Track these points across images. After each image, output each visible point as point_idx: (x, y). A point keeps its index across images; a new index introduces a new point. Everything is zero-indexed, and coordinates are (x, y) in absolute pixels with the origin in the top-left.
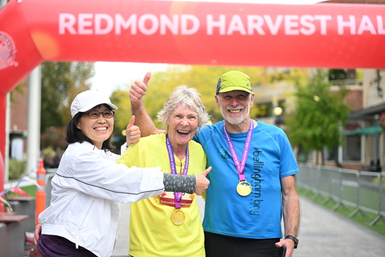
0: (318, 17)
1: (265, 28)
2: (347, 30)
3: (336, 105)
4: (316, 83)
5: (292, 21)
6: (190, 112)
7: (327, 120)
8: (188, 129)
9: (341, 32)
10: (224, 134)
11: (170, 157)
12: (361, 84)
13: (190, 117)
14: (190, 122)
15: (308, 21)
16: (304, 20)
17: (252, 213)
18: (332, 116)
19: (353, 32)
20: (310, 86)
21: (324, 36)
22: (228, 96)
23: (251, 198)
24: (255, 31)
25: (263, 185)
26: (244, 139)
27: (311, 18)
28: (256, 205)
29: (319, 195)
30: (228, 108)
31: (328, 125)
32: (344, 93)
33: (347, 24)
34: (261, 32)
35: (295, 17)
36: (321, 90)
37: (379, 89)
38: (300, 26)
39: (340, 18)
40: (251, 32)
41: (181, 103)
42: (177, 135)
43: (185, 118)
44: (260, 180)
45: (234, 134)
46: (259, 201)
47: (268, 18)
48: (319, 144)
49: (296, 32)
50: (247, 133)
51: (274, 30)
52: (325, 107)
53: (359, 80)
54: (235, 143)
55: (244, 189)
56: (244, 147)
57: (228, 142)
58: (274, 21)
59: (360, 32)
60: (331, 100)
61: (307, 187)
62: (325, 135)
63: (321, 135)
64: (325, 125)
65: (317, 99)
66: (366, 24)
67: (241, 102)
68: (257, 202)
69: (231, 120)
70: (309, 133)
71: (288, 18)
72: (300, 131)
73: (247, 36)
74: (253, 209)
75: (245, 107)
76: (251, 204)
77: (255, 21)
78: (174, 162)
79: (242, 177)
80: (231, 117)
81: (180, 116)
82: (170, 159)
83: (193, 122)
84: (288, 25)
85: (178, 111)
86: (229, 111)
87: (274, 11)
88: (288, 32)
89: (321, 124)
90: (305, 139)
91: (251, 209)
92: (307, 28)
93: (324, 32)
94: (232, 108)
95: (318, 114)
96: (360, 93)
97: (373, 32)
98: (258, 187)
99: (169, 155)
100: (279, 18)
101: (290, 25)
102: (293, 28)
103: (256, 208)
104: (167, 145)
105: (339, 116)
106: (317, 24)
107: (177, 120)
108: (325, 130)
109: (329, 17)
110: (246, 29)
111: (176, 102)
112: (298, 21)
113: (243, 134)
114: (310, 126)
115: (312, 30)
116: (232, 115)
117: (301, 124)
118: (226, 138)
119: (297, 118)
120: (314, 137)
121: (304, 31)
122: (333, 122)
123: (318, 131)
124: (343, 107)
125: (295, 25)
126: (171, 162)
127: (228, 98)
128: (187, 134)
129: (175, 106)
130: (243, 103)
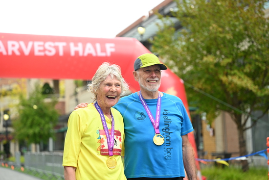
0: (57, 44)
1: (20, 50)
2: (77, 53)
3: (49, 111)
4: (34, 97)
5: (39, 46)
6: (117, 82)
7: (43, 122)
8: (115, 94)
9: (73, 54)
11: (101, 117)
12: (64, 97)
13: (117, 85)
14: (117, 89)
15: (50, 46)
16: (48, 45)
17: (166, 158)
18: (47, 119)
19: (81, 54)
20: (31, 98)
21: (61, 57)
22: (148, 70)
23: (164, 147)
24: (13, 52)
25: (172, 137)
26: (156, 103)
27: (52, 44)
28: (168, 152)
31: (44, 125)
32: (54, 103)
33: (76, 49)
34: (18, 53)
35: (42, 43)
36: (38, 102)
37: (77, 100)
38: (45, 50)
39: (72, 45)
40: (10, 53)
41: (109, 75)
42: (107, 99)
43: (114, 85)
44: (169, 133)
45: (148, 100)
46: (170, 149)
47: (22, 44)
48: (38, 139)
49: (42, 54)
51: (27, 52)
52: (41, 113)
53: (61, 94)
54: (150, 107)
55: (159, 140)
56: (157, 109)
57: (144, 106)
58: (27, 46)
59: (86, 54)
60: (46, 108)
61: (33, 169)
62: (42, 133)
63: (39, 133)
64: (42, 126)
65: (35, 107)
66: (89, 49)
67: (157, 75)
68: (169, 150)
69: (149, 88)
70: (31, 132)
71: (36, 44)
72: (24, 131)
73: (7, 56)
74: (166, 155)
75: (159, 79)
76: (165, 151)
77: (13, 46)
79: (157, 131)
81: (109, 85)
82: (101, 118)
85: (107, 81)
86: (148, 81)
87: (27, 38)
88: (37, 53)
89: (39, 125)
90: (28, 136)
91: (165, 156)
92: (50, 51)
93: (61, 53)
95: (37, 118)
96: (63, 103)
98: (168, 138)
99: (101, 115)
100: (30, 44)
101: (38, 48)
102: (40, 51)
103: (169, 154)
104: (97, 109)
105: (51, 119)
106: (57, 48)
107: (107, 88)
108: (42, 129)
109: (64, 44)
110: (7, 51)
111: (105, 74)
112: (43, 46)
113: (154, 100)
114: (31, 126)
115: (53, 53)
117: (25, 125)
118: (142, 104)
119: (22, 121)
120: (35, 135)
121: (48, 53)
122: (47, 123)
123: (37, 130)
124: (54, 113)
125: (42, 48)
126: (102, 121)
127: (148, 72)
128: (114, 98)
129: (104, 77)
130: (159, 76)
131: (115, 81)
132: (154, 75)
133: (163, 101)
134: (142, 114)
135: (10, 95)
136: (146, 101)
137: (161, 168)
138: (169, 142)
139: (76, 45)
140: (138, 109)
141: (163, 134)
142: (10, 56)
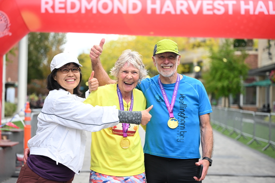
0: (226, 2)
1: (189, 9)
2: (247, 11)
3: (239, 65)
4: (224, 49)
5: (208, 4)
6: (134, 69)
7: (232, 75)
8: (132, 81)
9: (243, 12)
10: (159, 84)
12: (257, 50)
14: (134, 76)
15: (219, 4)
16: (217, 4)
17: (179, 141)
18: (236, 73)
19: (251, 12)
20: (221, 51)
21: (231, 15)
22: (162, 57)
23: (178, 130)
24: (181, 11)
25: (187, 121)
26: (173, 88)
27: (222, 3)
28: (182, 135)
29: (226, 129)
30: (162, 65)
31: (233, 79)
32: (245, 56)
33: (247, 7)
34: (186, 12)
35: (210, 2)
36: (228, 54)
38: (214, 8)
39: (242, 3)
40: (178, 12)
41: (127, 62)
42: (124, 85)
43: (130, 73)
44: (184, 117)
45: (166, 85)
46: (184, 132)
47: (191, 3)
48: (226, 93)
49: (211, 13)
50: (175, 84)
51: (195, 11)
52: (231, 67)
53: (255, 47)
54: (167, 91)
55: (173, 124)
56: (173, 94)
57: (162, 90)
58: (195, 4)
59: (257, 13)
60: (235, 61)
61: (217, 123)
62: (230, 86)
63: (228, 86)
64: (231, 79)
65: (225, 60)
66: (261, 7)
67: (171, 61)
68: (182, 133)
69: (163, 74)
70: (219, 85)
71: (205, 2)
72: (213, 84)
73: (176, 15)
74: (179, 138)
75: (174, 65)
76: (178, 134)
77: (182, 5)
78: (122, 104)
79: (171, 115)
80: (164, 71)
81: (126, 72)
82: (120, 102)
83: (136, 76)
84: (205, 7)
85: (124, 68)
86: (162, 67)
88: (205, 12)
89: (228, 78)
90: (217, 89)
92: (219, 10)
93: (230, 12)
94: (165, 65)
95: (226, 71)
96: (256, 56)
97: (266, 13)
98: (183, 122)
99: (119, 99)
100: (199, 3)
102: (208, 10)
103: (181, 137)
104: (118, 92)
105: (240, 72)
106: (226, 6)
107: (124, 75)
108: (231, 82)
109: (234, 2)
110: (175, 10)
111: (123, 62)
112: (212, 5)
113: (173, 84)
114: (220, 80)
115: (222, 11)
117: (214, 78)
118: (160, 87)
119: (211, 74)
120: (223, 88)
121: (216, 12)
122: (236, 77)
123: (226, 83)
124: (243, 67)
125: (210, 7)
126: (120, 104)
127: (162, 58)
128: (131, 84)
129: (122, 65)
130: (173, 61)
132: (167, 62)
133: (181, 85)
134: (160, 98)
135: (204, 46)
136: (164, 85)
138: (183, 126)
139: (247, 3)
142: (178, 15)
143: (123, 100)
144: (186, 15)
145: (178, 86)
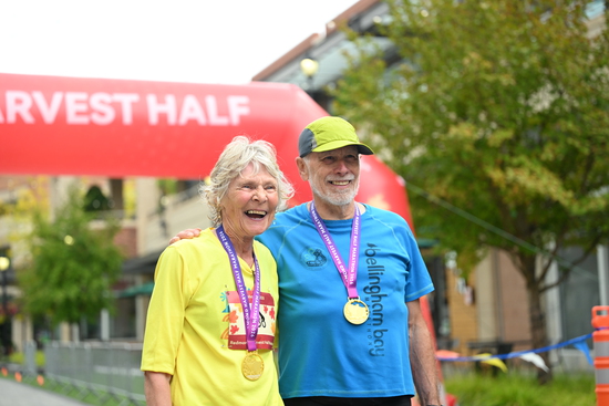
0: (118, 97)
1: (35, 111)
2: (163, 117)
3: (101, 250)
4: (67, 217)
5: (78, 102)
6: (268, 179)
7: (87, 273)
8: (265, 207)
9: (153, 120)
10: (314, 222)
12: (134, 217)
13: (269, 186)
15: (102, 102)
16: (97, 100)
17: (373, 352)
18: (96, 267)
19: (172, 120)
20: (59, 220)
21: (127, 127)
23: (369, 327)
24: (18, 117)
26: (349, 229)
27: (107, 98)
28: (378, 339)
30: (329, 178)
31: (89, 282)
32: (112, 231)
33: (162, 108)
34: (28, 119)
35: (83, 96)
36: (74, 229)
37: (164, 225)
38: (90, 111)
39: (151, 99)
40: (11, 119)
41: (251, 163)
43: (260, 187)
44: (380, 296)
45: (331, 222)
46: (381, 331)
47: (39, 97)
48: (75, 313)
49: (84, 120)
50: (353, 221)
51: (49, 116)
52: (83, 253)
53: (128, 211)
54: (335, 237)
55: (356, 313)
56: (351, 243)
57: (321, 235)
58: (49, 102)
59: (183, 120)
60: (92, 242)
61: (65, 380)
62: (85, 298)
63: (78, 298)
64: (84, 282)
65: (69, 240)
66: (192, 109)
67: (351, 168)
68: (378, 334)
70: (59, 296)
71: (71, 97)
72: (44, 294)
73: (6, 126)
74: (373, 345)
75: (356, 176)
76: (370, 337)
77: (19, 102)
78: (239, 269)
79: (352, 292)
80: (335, 192)
81: (251, 186)
82: (232, 264)
83: (272, 195)
84: (72, 109)
85: (247, 177)
86: (331, 182)
87: (49, 85)
88: (72, 119)
89: (78, 280)
90: (53, 306)
91: (370, 347)
92: (102, 114)
93: (127, 119)
94: (338, 178)
95: (72, 264)
96: (133, 232)
97: (202, 121)
98: (378, 308)
99: (230, 258)
100: (57, 98)
101: (74, 108)
102: (79, 114)
103: (378, 344)
104: (223, 243)
105: (105, 267)
106: (117, 107)
107: (247, 194)
108: (85, 290)
109: (134, 98)
110: (4, 114)
111: (241, 162)
112: (87, 102)
113: (345, 221)
114: (60, 284)
115: (110, 117)
116: (338, 189)
117: (46, 280)
118: (317, 230)
119: (39, 273)
120: (68, 302)
121: (97, 119)
122: (96, 276)
123: (73, 291)
124: (112, 253)
125: (83, 108)
126: (233, 270)
127: (330, 161)
128: (262, 216)
129: (240, 169)
130: (354, 169)
131: (263, 178)
132: (344, 169)
133: (365, 224)
134: (317, 254)
137: (361, 376)
138: (379, 317)
139: (161, 101)
140: (309, 243)
141: (367, 299)
142: (11, 126)
143: (239, 259)
144: (29, 126)
145: (359, 226)
